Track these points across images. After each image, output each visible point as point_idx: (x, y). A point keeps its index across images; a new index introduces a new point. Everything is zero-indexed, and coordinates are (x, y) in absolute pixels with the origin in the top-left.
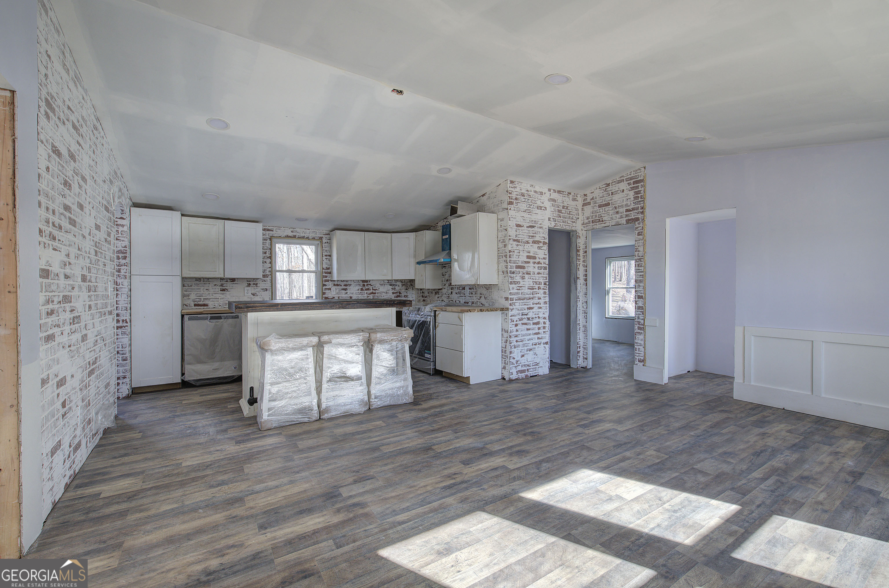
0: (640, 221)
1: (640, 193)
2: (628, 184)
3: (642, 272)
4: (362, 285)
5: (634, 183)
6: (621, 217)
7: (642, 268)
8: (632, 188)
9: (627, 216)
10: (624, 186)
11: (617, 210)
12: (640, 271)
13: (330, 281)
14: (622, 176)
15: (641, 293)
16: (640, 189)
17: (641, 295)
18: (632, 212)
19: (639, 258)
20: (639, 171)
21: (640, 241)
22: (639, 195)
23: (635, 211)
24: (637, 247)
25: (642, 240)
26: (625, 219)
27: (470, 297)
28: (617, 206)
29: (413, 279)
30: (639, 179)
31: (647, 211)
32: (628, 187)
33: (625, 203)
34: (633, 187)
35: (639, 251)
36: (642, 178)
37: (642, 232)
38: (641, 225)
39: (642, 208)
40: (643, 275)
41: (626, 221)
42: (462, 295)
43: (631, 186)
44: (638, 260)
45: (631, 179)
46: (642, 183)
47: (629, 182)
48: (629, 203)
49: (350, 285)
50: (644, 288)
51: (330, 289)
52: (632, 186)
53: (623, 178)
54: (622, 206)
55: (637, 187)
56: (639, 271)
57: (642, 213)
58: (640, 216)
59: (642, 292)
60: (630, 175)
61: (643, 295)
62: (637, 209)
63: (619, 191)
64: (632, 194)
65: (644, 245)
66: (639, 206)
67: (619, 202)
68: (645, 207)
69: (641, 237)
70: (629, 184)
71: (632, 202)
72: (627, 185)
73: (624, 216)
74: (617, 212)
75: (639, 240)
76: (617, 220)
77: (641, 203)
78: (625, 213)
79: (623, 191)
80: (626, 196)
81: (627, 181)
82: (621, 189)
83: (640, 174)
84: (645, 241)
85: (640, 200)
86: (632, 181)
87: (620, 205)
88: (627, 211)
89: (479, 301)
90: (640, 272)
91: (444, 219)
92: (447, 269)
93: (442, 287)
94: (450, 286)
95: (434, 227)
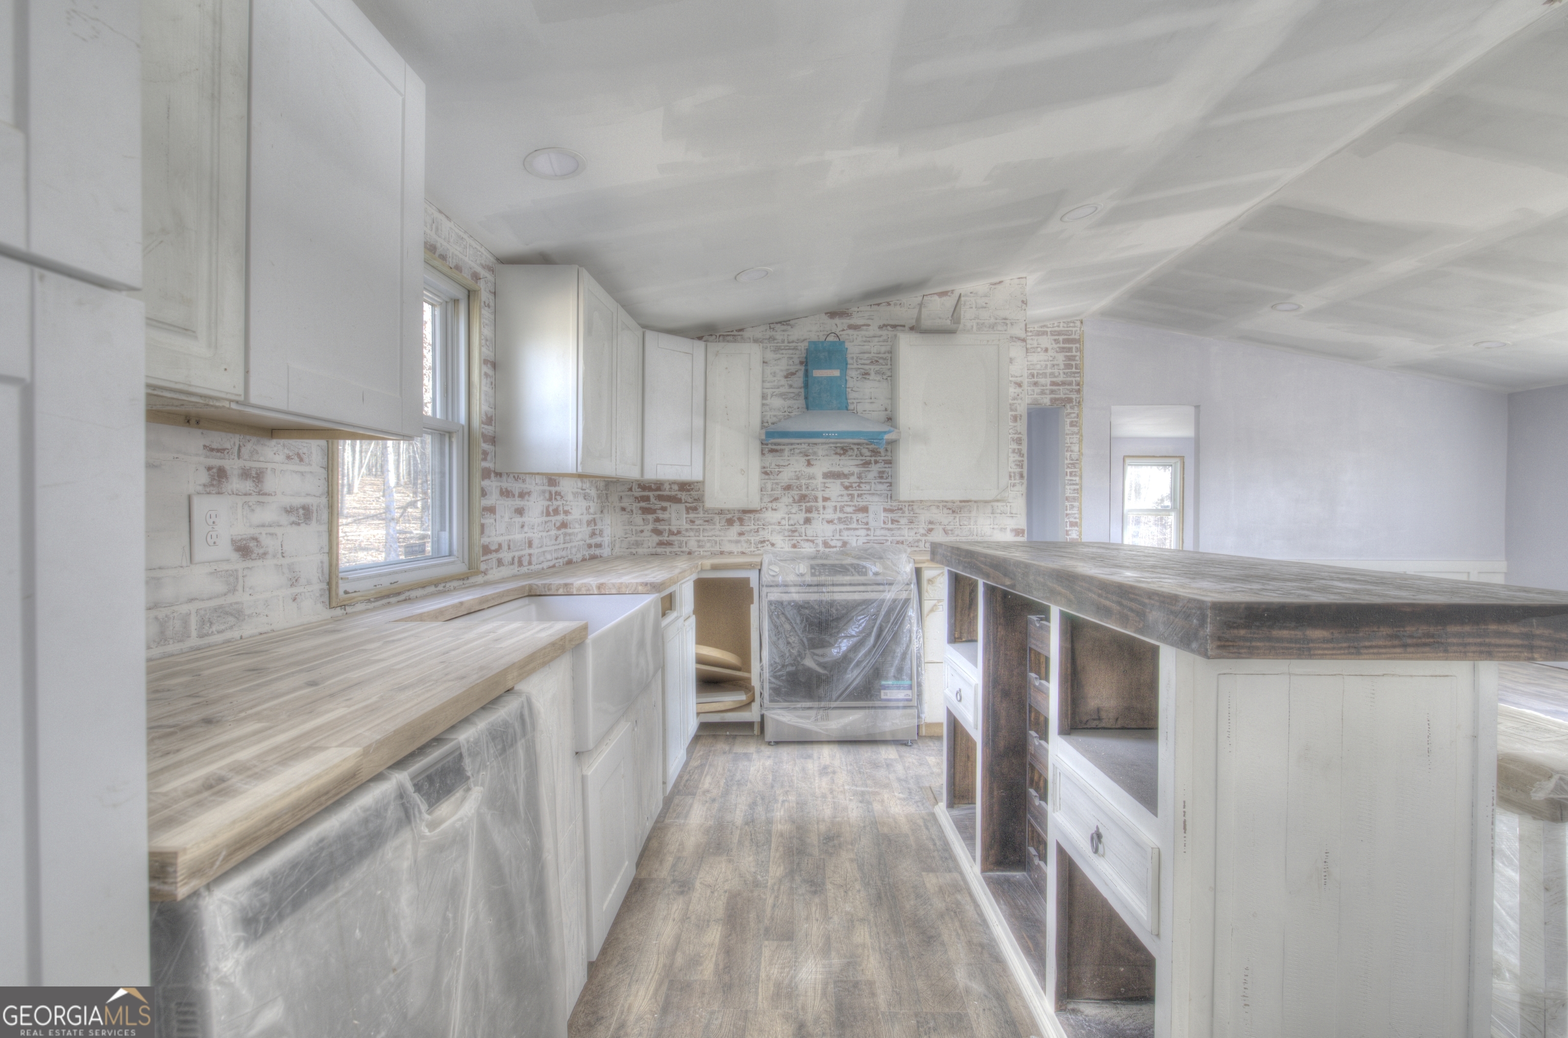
0: (1074, 404)
1: (1074, 360)
2: (1055, 340)
3: (1076, 484)
4: (547, 495)
5: (1065, 341)
6: (1043, 393)
7: (1077, 478)
8: (1062, 350)
9: (1052, 392)
10: (1046, 342)
11: (1035, 380)
12: (1074, 482)
13: (493, 475)
14: (1044, 326)
15: (1075, 518)
16: (1074, 353)
17: (1074, 520)
18: (1061, 388)
19: (1071, 462)
20: (1072, 325)
21: (1075, 436)
22: (1073, 363)
23: (1067, 387)
24: (1069, 445)
25: (1077, 434)
26: (1049, 397)
27: (889, 529)
28: (1035, 372)
29: (699, 480)
30: (1073, 337)
31: (1085, 389)
32: (1055, 346)
33: (1049, 371)
34: (1063, 348)
35: (1072, 451)
36: (1077, 337)
37: (1077, 422)
38: (1076, 410)
39: (1078, 384)
40: (1078, 490)
41: (1051, 400)
42: (854, 525)
43: (1058, 345)
44: (1070, 466)
45: (1059, 333)
46: (1078, 345)
47: (1056, 337)
48: (1056, 371)
49: (529, 493)
50: (1080, 510)
51: (491, 510)
52: (1062, 345)
53: (1045, 329)
54: (1044, 375)
55: (1070, 350)
56: (1072, 482)
57: (1078, 391)
58: (1074, 396)
59: (1077, 516)
60: (1059, 326)
61: (1077, 520)
62: (1070, 384)
63: (1039, 350)
64: (1061, 358)
65: (1080, 441)
66: (1074, 379)
67: (1038, 367)
68: (1081, 383)
69: (1075, 429)
70: (1057, 341)
71: (1061, 372)
72: (1053, 342)
73: (1048, 392)
74: (1036, 384)
75: (1073, 434)
76: (1035, 396)
77: (1076, 375)
78: (1049, 387)
79: (1046, 350)
80: (1051, 359)
81: (1052, 335)
82: (1043, 346)
83: (1074, 329)
84: (1082, 436)
85: (1074, 370)
86: (1061, 338)
87: (1041, 372)
88: (1053, 384)
89: (923, 538)
90: (1074, 484)
91: (777, 323)
92: (786, 458)
93: (763, 505)
94: (799, 501)
95: (720, 336)
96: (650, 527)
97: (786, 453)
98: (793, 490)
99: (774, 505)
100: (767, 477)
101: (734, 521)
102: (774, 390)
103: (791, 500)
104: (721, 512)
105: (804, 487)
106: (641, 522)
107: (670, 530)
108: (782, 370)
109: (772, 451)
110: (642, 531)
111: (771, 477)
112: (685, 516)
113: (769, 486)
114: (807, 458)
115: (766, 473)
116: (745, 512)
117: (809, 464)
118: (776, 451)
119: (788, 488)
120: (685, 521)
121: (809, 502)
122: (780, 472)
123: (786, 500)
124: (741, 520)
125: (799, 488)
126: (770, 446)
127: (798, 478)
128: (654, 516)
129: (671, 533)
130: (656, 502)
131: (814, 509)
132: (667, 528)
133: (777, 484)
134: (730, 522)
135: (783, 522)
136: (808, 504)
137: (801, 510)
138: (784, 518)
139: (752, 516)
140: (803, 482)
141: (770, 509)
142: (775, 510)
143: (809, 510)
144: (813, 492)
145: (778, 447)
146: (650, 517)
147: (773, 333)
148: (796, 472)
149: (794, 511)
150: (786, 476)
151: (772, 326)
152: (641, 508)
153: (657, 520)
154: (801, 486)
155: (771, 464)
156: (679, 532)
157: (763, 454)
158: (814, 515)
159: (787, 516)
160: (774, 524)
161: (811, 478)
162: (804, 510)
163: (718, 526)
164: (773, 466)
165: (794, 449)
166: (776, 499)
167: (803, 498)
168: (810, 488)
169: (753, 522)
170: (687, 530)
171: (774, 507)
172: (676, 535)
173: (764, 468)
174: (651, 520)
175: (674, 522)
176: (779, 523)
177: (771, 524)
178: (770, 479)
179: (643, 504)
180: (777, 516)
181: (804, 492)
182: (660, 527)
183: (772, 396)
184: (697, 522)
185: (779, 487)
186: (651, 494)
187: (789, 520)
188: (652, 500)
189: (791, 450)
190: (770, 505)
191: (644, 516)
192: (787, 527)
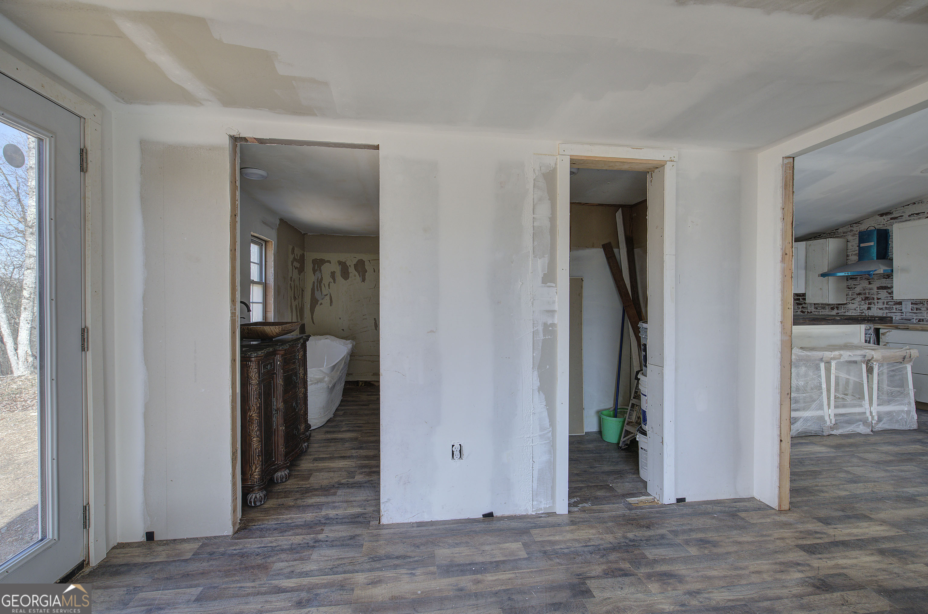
29: (804, 292)
91: (854, 224)
92: (859, 281)
93: (848, 302)
94: (865, 300)
95: (828, 233)
96: (800, 310)
97: (858, 279)
98: (862, 295)
99: (853, 301)
100: (849, 290)
101: (834, 308)
102: (852, 253)
103: (861, 299)
104: (829, 305)
105: (867, 293)
106: (797, 308)
107: (807, 311)
108: (856, 244)
109: (851, 279)
110: (797, 312)
111: (851, 289)
112: (813, 306)
113: (850, 294)
114: (869, 281)
115: (849, 288)
116: (839, 304)
117: (870, 283)
118: (854, 278)
119: (859, 294)
120: (813, 308)
121: (870, 300)
122: (856, 287)
123: (859, 299)
124: (837, 308)
125: (865, 294)
126: (850, 277)
127: (864, 290)
128: (802, 306)
129: (808, 312)
130: (802, 301)
131: (872, 303)
132: (806, 310)
133: (854, 292)
134: (833, 309)
135: (857, 309)
136: (869, 301)
137: (866, 304)
138: (857, 307)
139: (842, 306)
140: (867, 291)
141: (851, 303)
142: (853, 304)
143: (870, 304)
144: (872, 296)
145: (855, 277)
146: (800, 306)
147: (852, 228)
148: (863, 287)
149: (862, 304)
150: (858, 290)
151: (851, 225)
152: (797, 303)
153: (803, 307)
154: (866, 293)
155: (851, 284)
156: (811, 312)
157: (847, 280)
158: (872, 306)
159: (859, 306)
160: (853, 310)
161: (871, 290)
162: (867, 304)
163: (827, 310)
164: (852, 285)
165: (862, 277)
166: (854, 299)
167: (867, 298)
168: (870, 294)
169: (843, 309)
170: (814, 311)
171: (853, 303)
172: (810, 313)
173: (848, 286)
174: (800, 308)
175: (809, 308)
176: (855, 309)
177: (851, 310)
178: (851, 291)
179: (797, 302)
180: (854, 306)
181: (867, 296)
182: (804, 310)
183: (851, 255)
184: (818, 309)
185: (855, 294)
186: (800, 297)
187: (860, 307)
188: (801, 300)
189: (861, 278)
190: (851, 301)
191: (798, 306)
192: (859, 311)
